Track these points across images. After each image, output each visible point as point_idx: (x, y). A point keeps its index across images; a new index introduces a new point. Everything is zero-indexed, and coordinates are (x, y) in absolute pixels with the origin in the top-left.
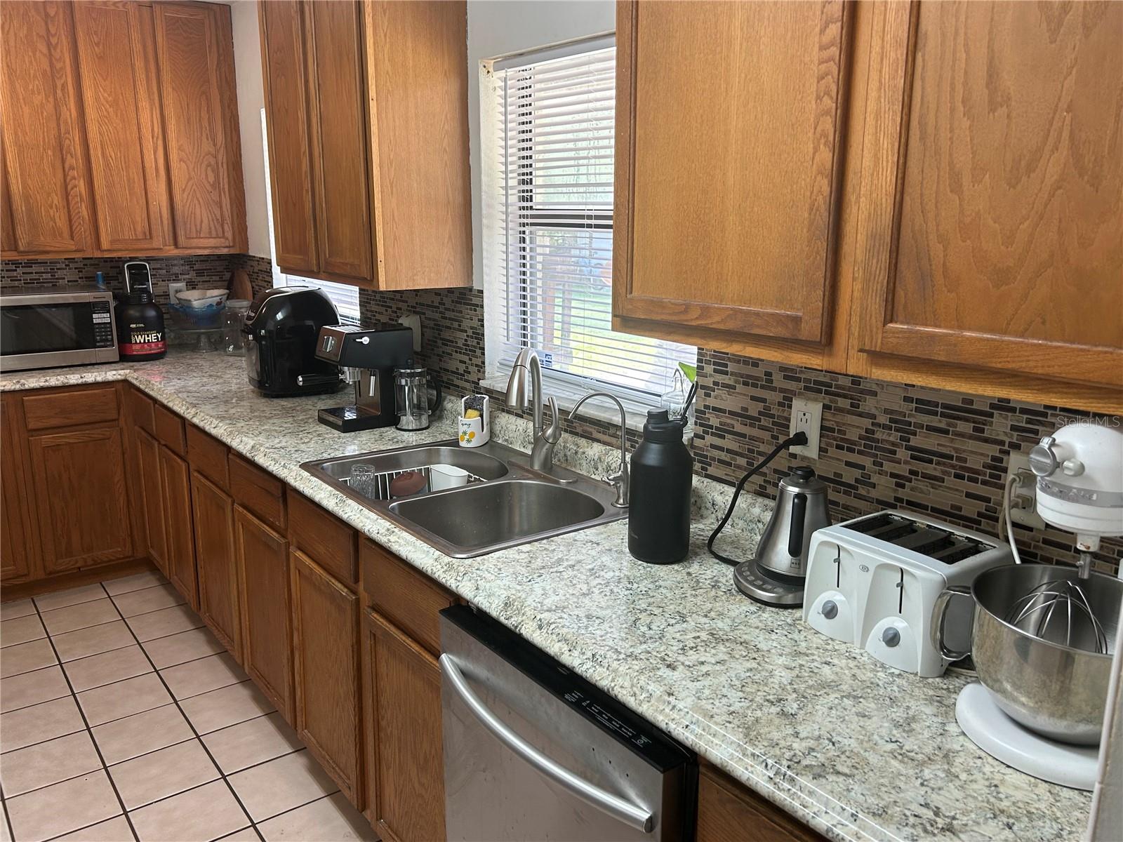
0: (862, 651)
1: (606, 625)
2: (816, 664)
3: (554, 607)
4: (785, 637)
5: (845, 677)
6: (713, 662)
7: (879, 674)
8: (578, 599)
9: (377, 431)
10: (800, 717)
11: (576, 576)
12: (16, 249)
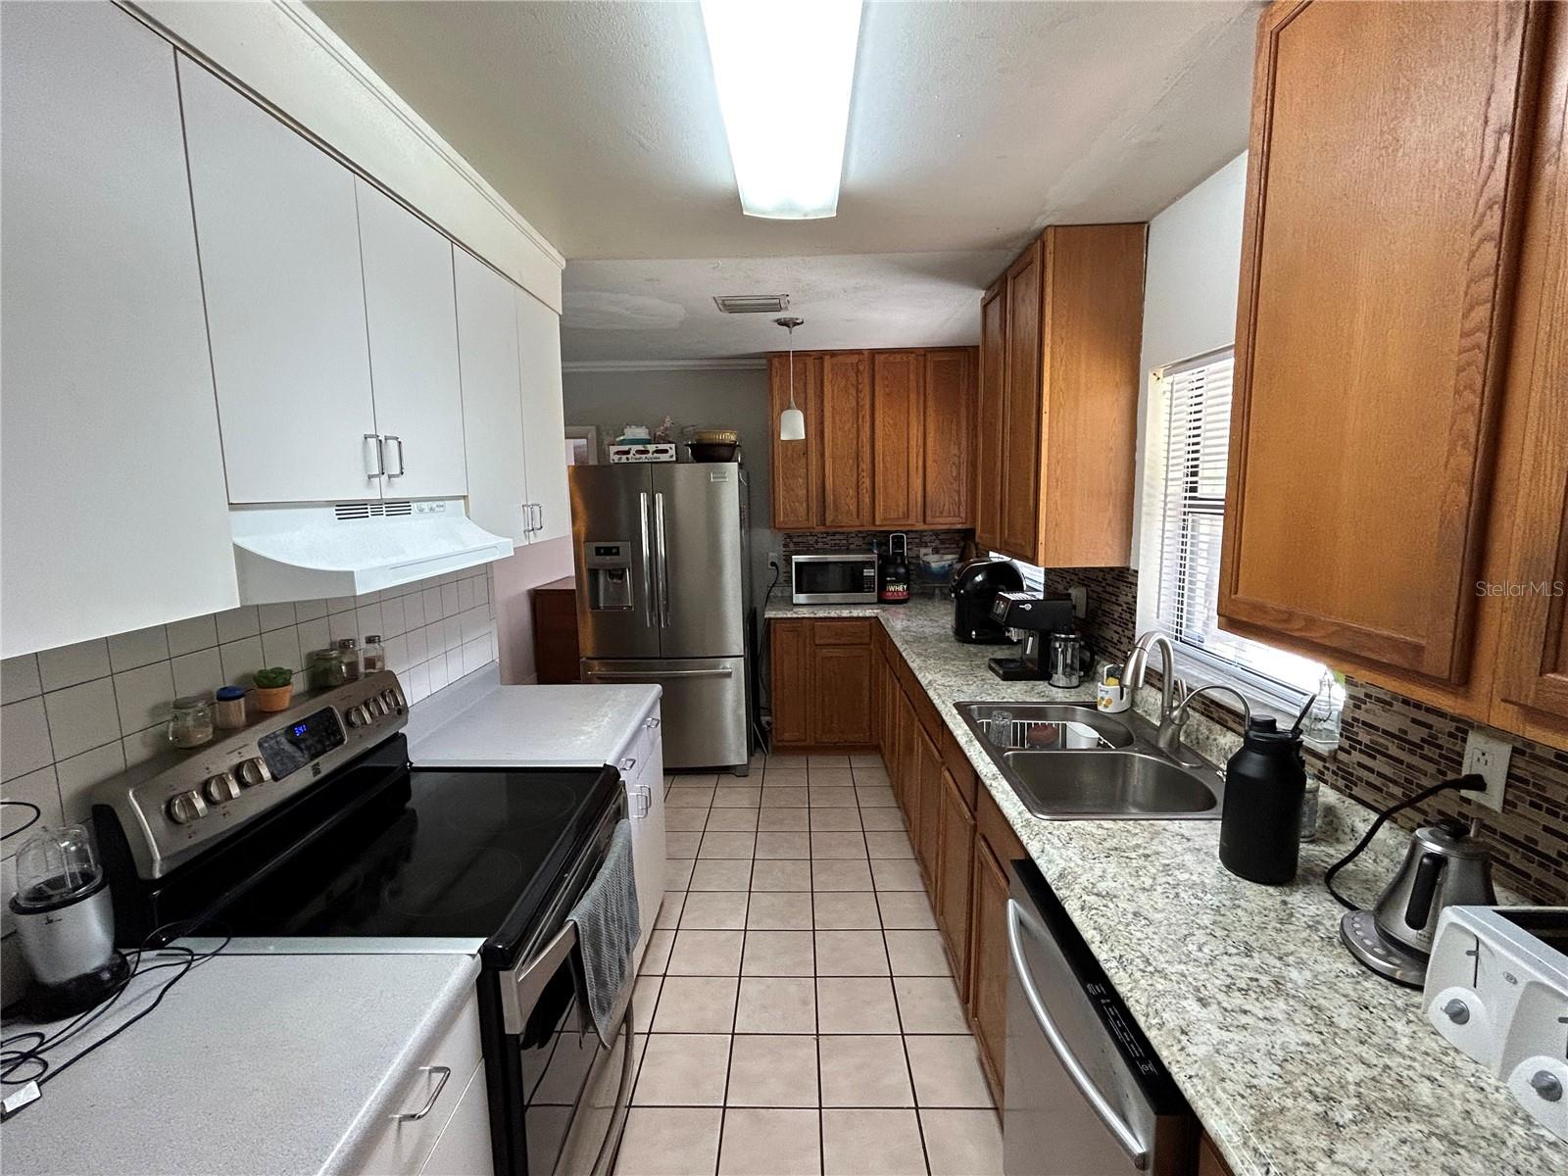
0: (1501, 1084)
1: (1150, 930)
2: (1411, 1073)
3: (1104, 893)
4: (1381, 1022)
5: (1450, 1109)
6: (1261, 1016)
7: (1515, 1127)
8: (1135, 891)
9: (1031, 683)
10: (1347, 1133)
11: (1145, 868)
12: (824, 525)
